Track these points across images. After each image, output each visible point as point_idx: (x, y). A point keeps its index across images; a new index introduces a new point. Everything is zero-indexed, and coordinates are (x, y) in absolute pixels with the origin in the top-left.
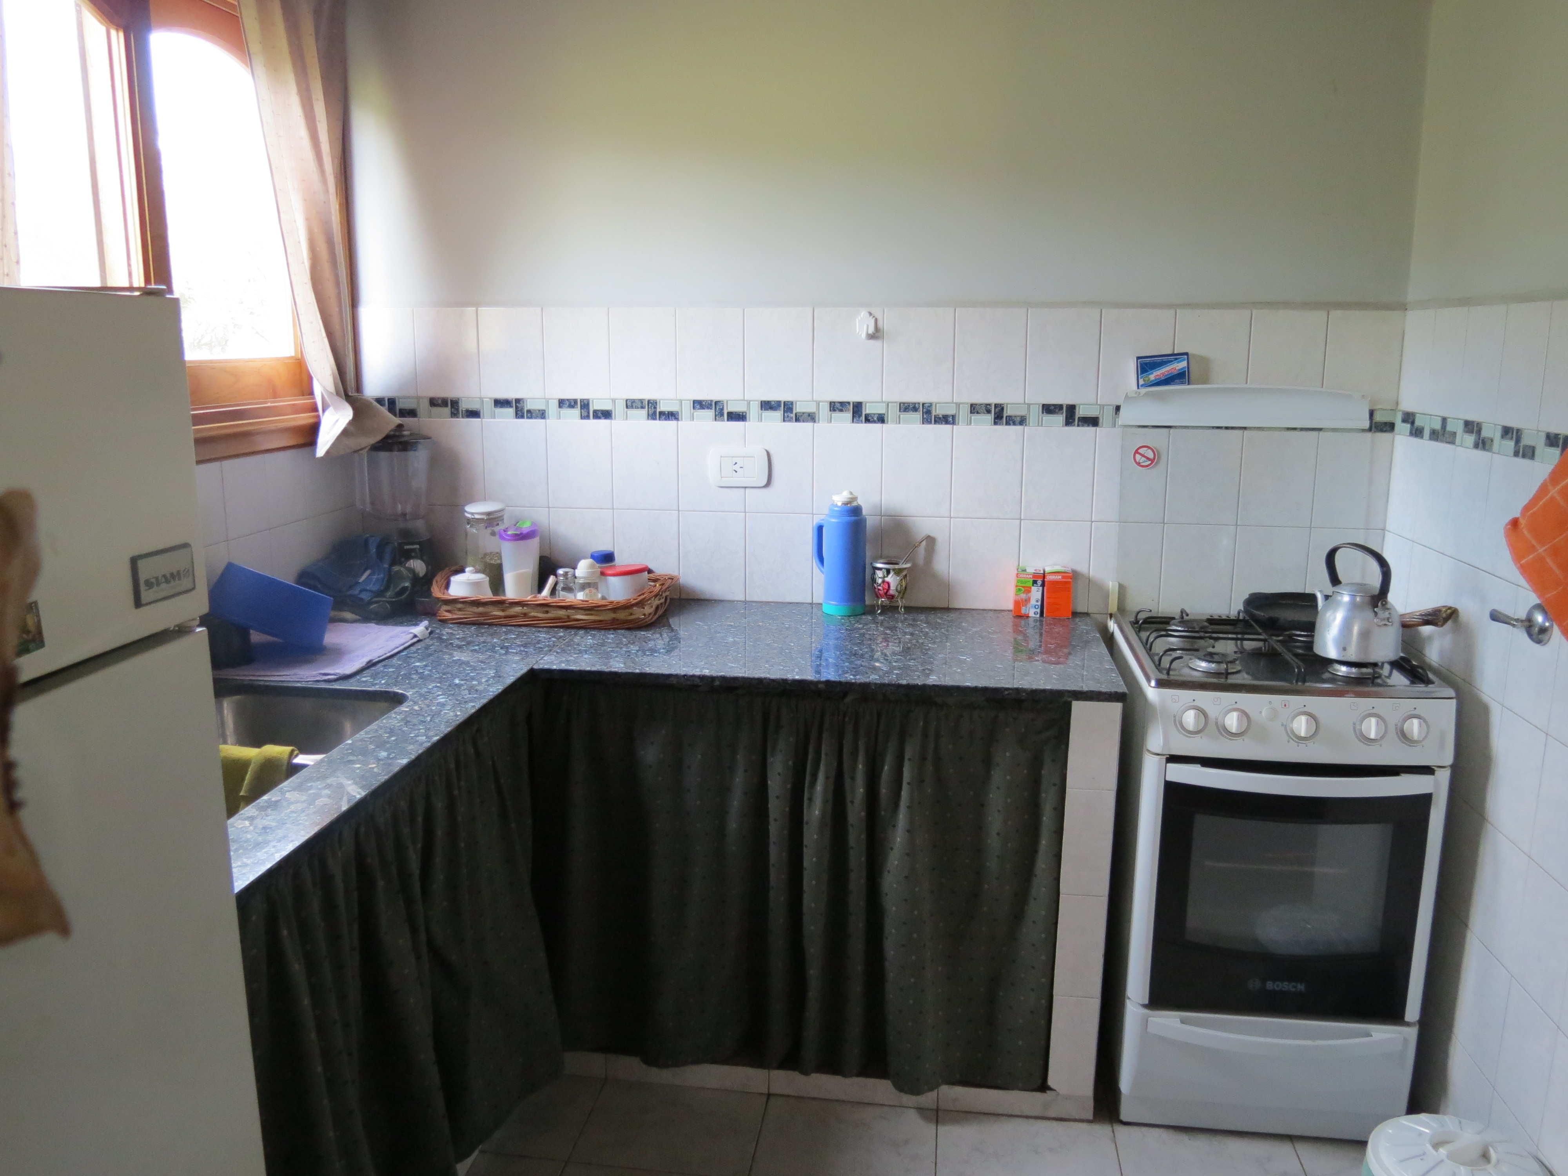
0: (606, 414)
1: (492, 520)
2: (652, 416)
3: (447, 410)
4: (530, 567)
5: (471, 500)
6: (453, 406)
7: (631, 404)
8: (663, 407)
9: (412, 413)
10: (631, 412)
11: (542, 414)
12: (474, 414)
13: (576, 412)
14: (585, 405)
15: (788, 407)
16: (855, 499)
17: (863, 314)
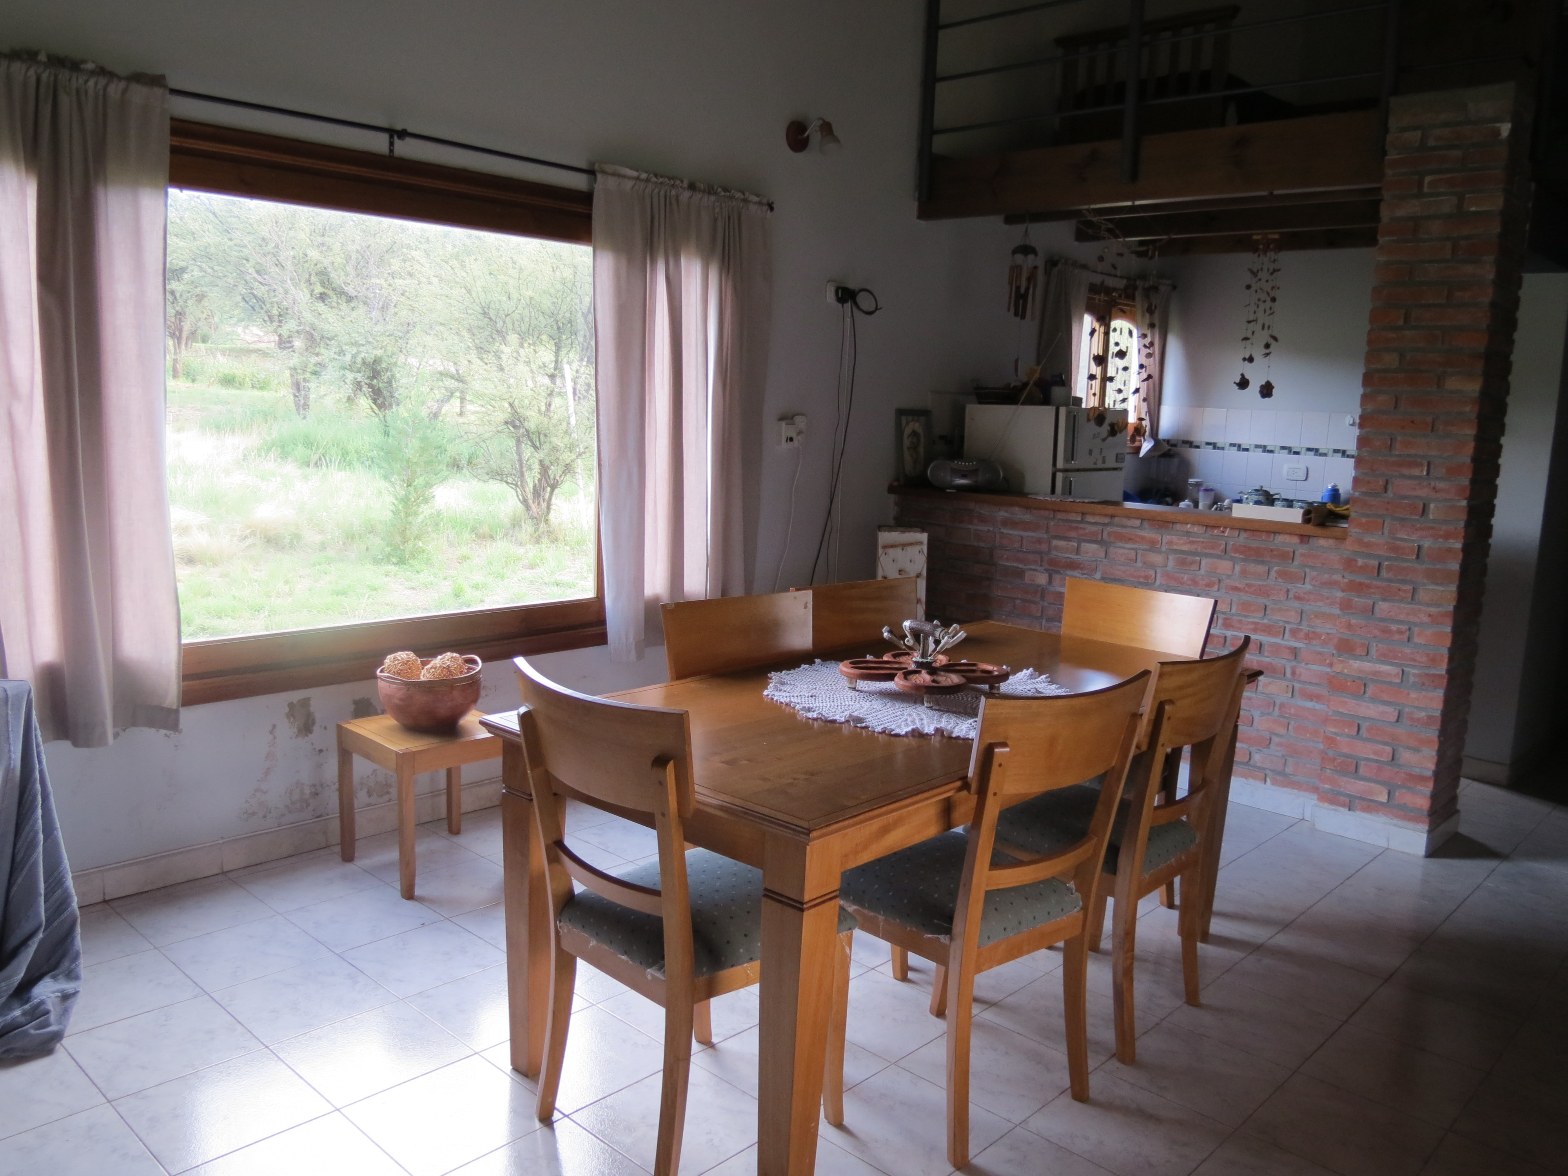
0: (1247, 450)
1: (1198, 485)
2: (1264, 451)
3: (1188, 445)
4: (1208, 502)
5: (1192, 478)
6: (1190, 444)
7: (1257, 446)
8: (1268, 448)
9: (1175, 445)
10: (1256, 449)
11: (1223, 449)
12: (1198, 447)
13: (1236, 448)
14: (1239, 446)
15: (1317, 450)
16: (1336, 486)
17: (1349, 416)
